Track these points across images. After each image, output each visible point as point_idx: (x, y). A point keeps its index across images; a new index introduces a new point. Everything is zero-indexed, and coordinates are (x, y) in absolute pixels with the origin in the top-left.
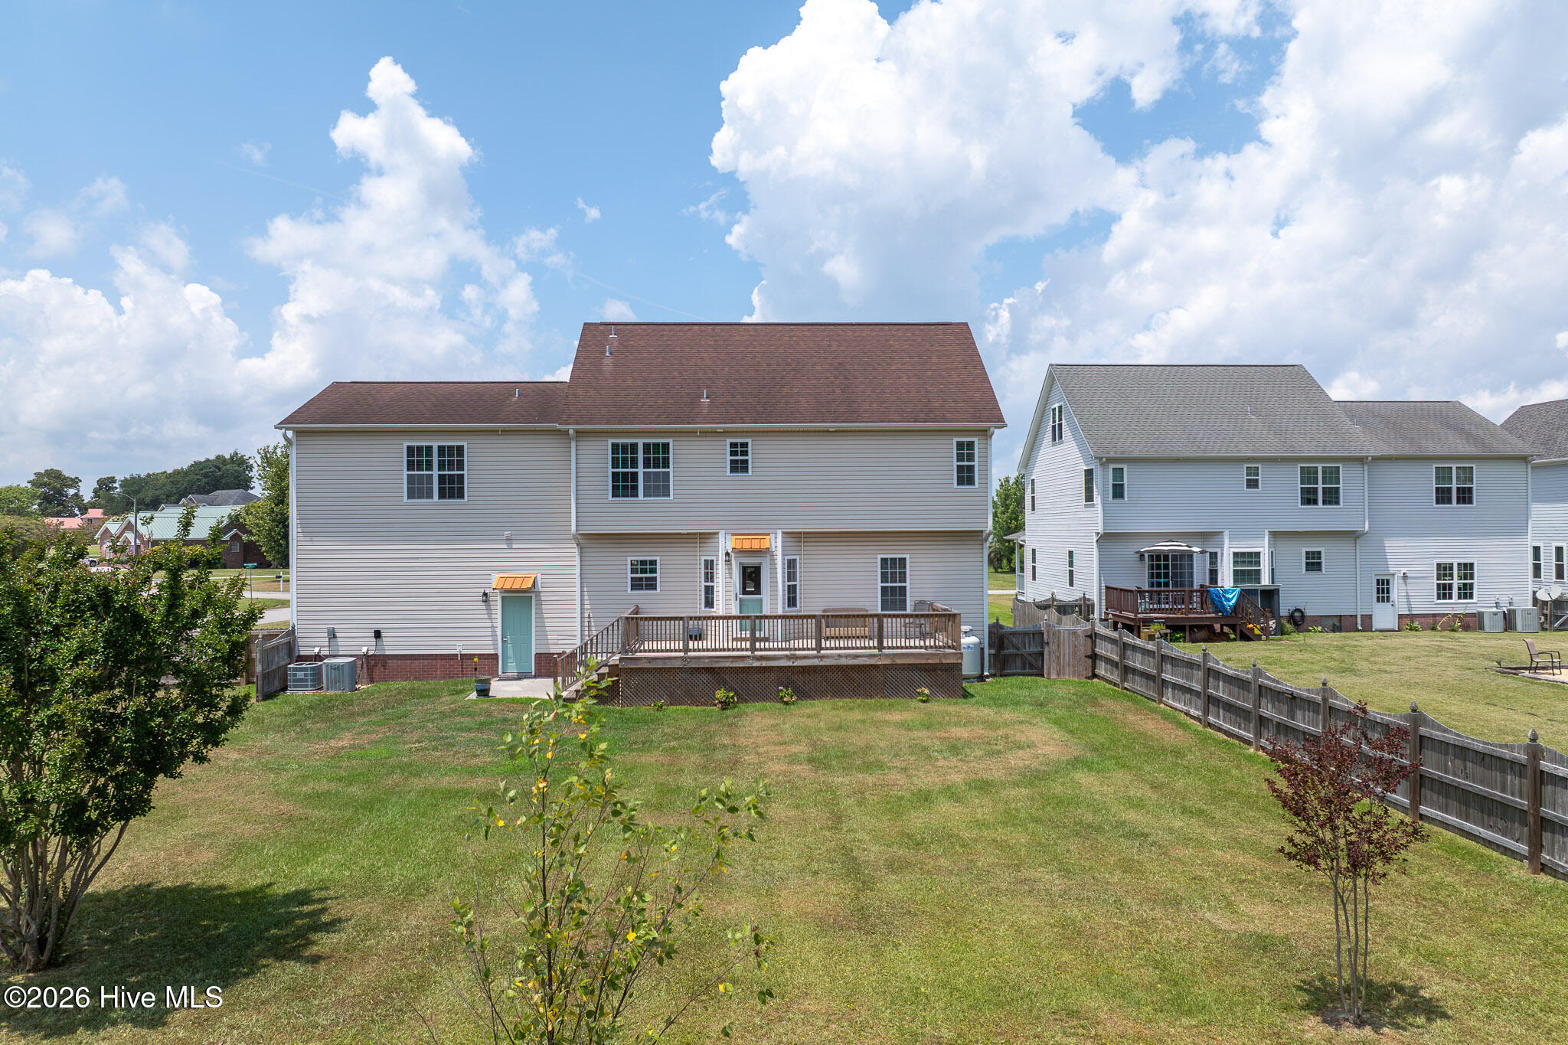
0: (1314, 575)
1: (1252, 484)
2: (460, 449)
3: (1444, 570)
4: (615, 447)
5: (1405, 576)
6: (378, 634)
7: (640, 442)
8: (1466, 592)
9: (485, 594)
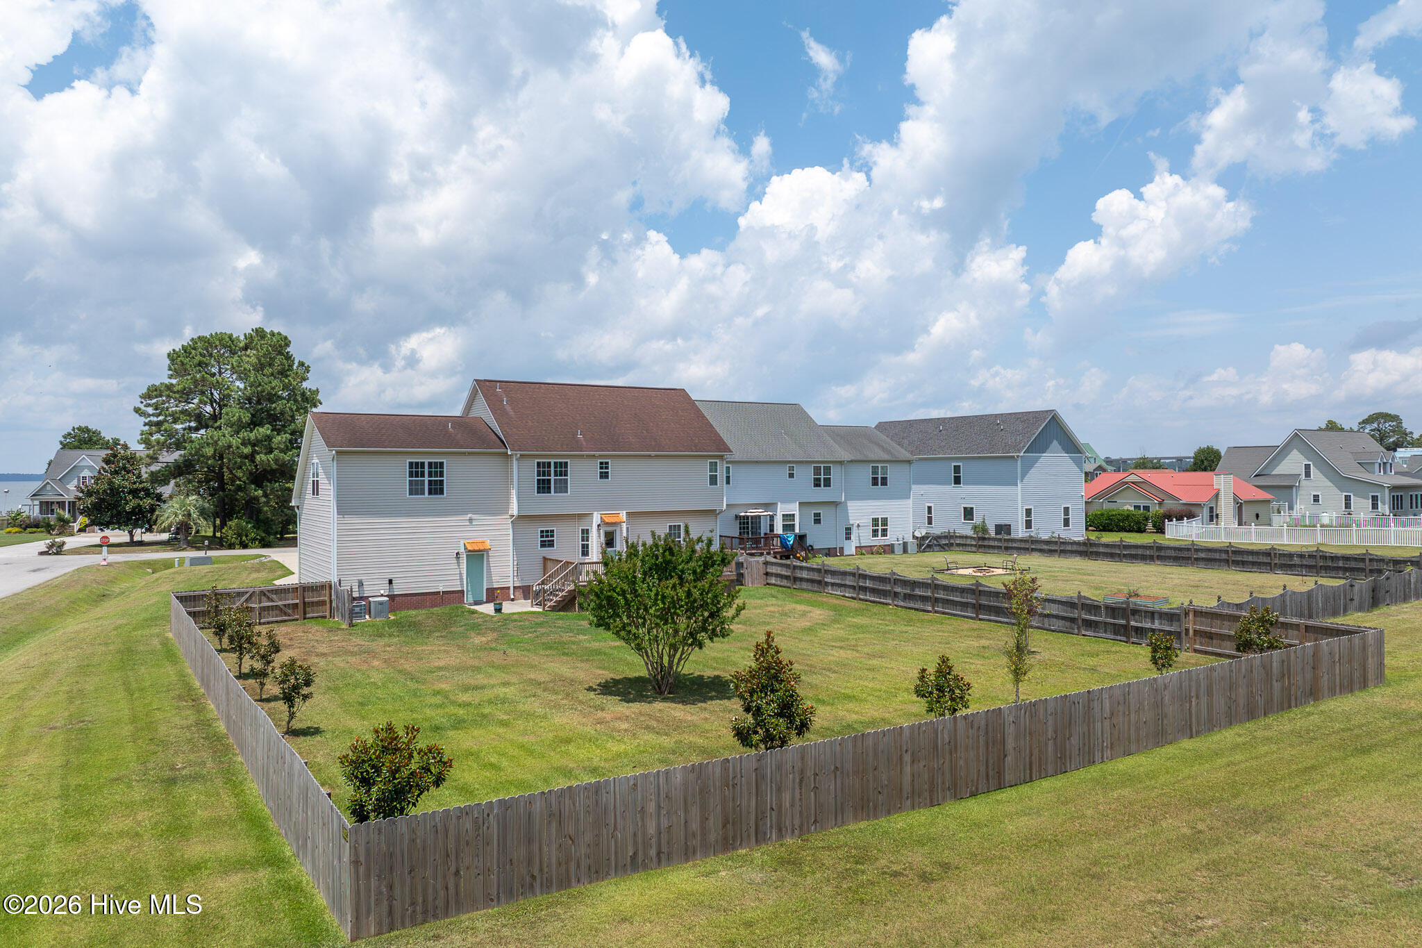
0: (818, 525)
1: (791, 476)
2: (442, 464)
3: (875, 521)
4: (539, 464)
5: (858, 526)
6: (390, 582)
7: (552, 461)
8: (884, 532)
9: (457, 554)
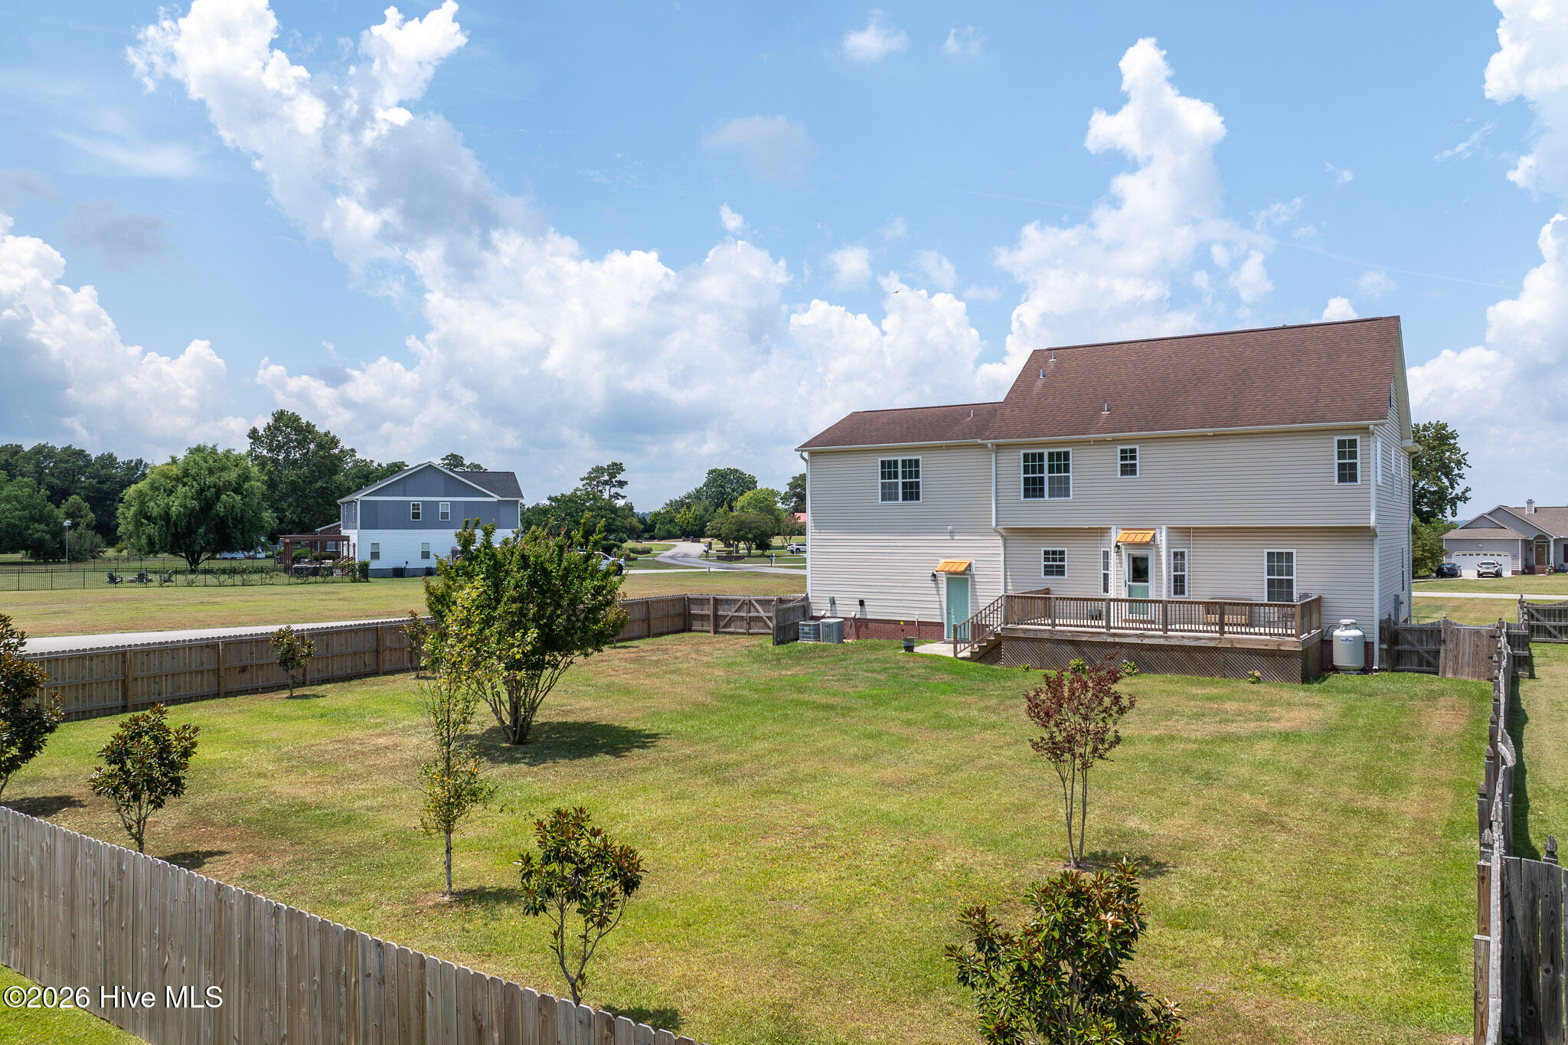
2: (917, 461)
4: (1026, 456)
6: (862, 603)
7: (1046, 452)
9: (934, 575)
